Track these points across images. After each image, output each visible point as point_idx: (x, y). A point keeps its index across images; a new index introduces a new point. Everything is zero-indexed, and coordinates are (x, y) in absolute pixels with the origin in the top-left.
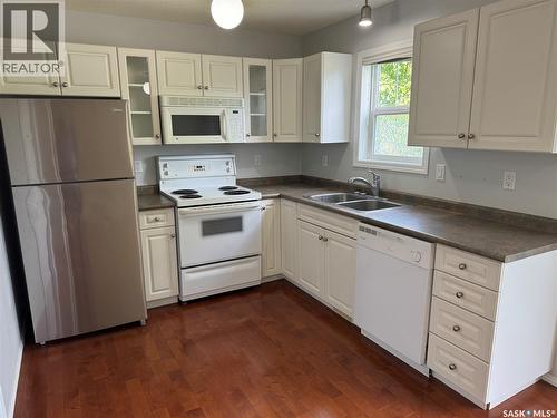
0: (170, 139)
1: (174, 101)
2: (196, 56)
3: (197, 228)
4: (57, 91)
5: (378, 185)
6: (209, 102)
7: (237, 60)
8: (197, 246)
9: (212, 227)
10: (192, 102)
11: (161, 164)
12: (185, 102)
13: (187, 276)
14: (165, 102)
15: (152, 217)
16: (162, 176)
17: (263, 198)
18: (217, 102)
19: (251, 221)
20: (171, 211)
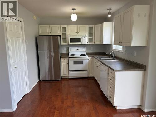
0: (70, 43)
1: (71, 35)
2: (76, 26)
3: (73, 62)
4: (49, 34)
5: (114, 55)
6: (79, 35)
7: (86, 26)
8: (73, 66)
9: (76, 62)
10: (75, 35)
11: (69, 49)
12: (73, 35)
13: (70, 72)
14: (69, 36)
15: (64, 59)
16: (69, 51)
17: (88, 57)
18: (80, 35)
19: (85, 62)
20: (67, 58)
